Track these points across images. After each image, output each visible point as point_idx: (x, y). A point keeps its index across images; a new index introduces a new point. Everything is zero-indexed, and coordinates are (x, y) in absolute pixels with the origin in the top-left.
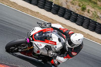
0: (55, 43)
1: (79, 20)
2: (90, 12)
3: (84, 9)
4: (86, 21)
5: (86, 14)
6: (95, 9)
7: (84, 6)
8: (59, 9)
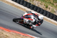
0: (32, 20)
1: (45, 13)
2: (50, 9)
3: (47, 7)
4: (48, 14)
5: (48, 10)
6: (53, 7)
7: (47, 6)
8: (34, 7)
